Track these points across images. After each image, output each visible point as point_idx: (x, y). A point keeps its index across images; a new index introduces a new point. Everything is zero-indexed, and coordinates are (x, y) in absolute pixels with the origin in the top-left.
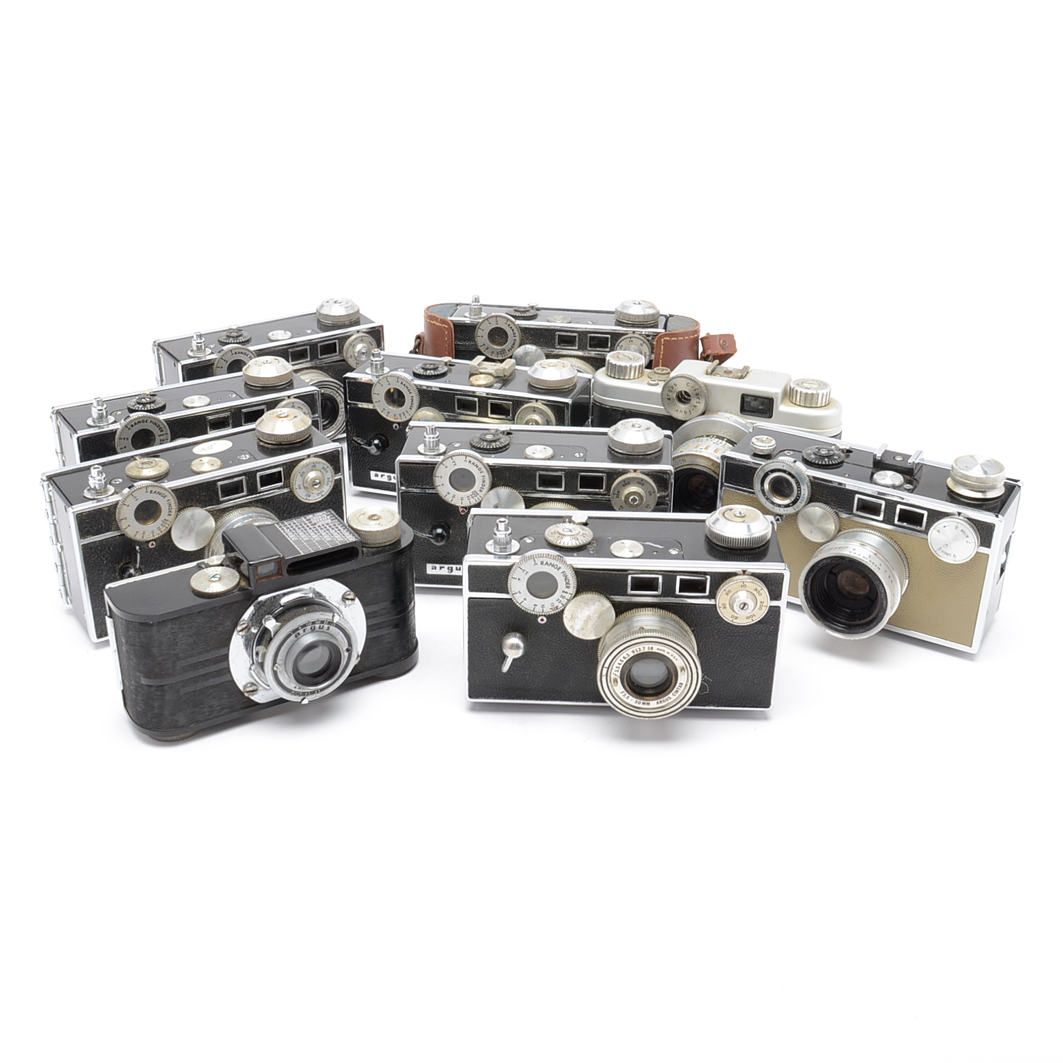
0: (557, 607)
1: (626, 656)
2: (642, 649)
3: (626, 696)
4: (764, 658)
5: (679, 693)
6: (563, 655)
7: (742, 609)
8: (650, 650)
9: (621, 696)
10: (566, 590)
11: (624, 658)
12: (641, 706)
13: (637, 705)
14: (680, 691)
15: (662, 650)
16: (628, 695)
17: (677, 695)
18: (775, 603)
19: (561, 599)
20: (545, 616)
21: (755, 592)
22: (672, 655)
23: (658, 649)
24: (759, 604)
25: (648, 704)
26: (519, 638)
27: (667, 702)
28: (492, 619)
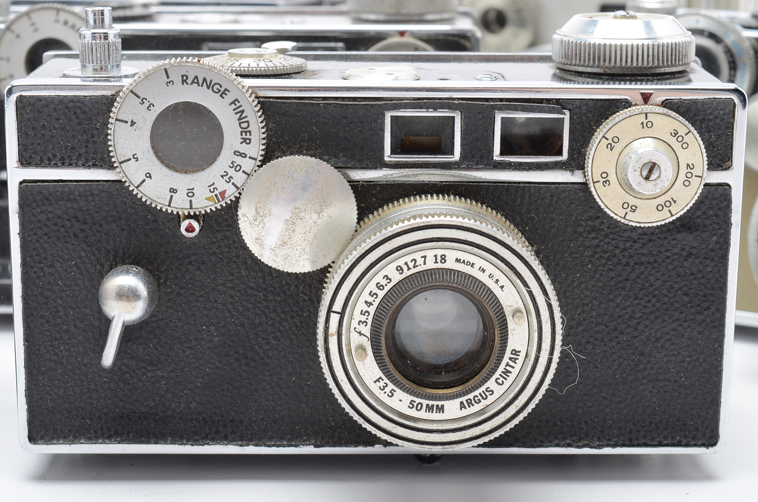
0: (223, 193)
1: (384, 282)
2: (420, 261)
3: (388, 390)
4: (699, 318)
5: (512, 377)
6: (242, 325)
7: (647, 178)
8: (440, 265)
9: (375, 388)
10: (243, 148)
11: (379, 286)
12: (423, 414)
13: (413, 413)
14: (514, 372)
15: (468, 263)
16: (391, 386)
17: (507, 383)
18: (717, 177)
19: (231, 172)
20: (195, 217)
21: (673, 141)
22: (491, 276)
23: (458, 260)
24: (683, 170)
25: (441, 409)
26: (136, 274)
27: (484, 403)
28: (75, 235)
